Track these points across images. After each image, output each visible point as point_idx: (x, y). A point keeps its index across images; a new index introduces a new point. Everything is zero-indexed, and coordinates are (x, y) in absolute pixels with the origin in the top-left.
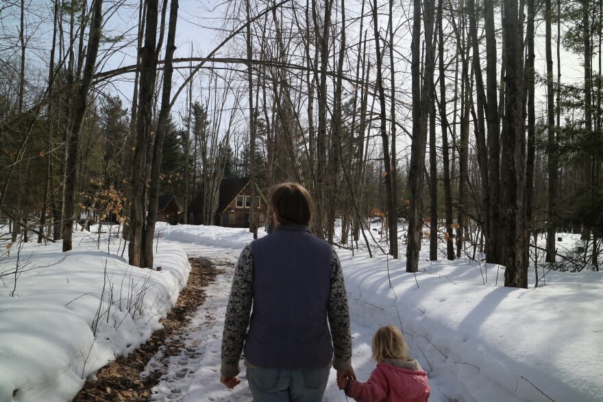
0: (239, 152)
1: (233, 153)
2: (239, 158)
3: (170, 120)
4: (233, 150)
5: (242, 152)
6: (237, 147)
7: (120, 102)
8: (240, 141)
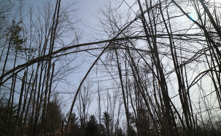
0: (125, 131)
1: (122, 131)
2: (126, 133)
3: (95, 120)
4: (123, 130)
5: (126, 131)
6: (124, 129)
7: (75, 115)
8: (125, 126)
